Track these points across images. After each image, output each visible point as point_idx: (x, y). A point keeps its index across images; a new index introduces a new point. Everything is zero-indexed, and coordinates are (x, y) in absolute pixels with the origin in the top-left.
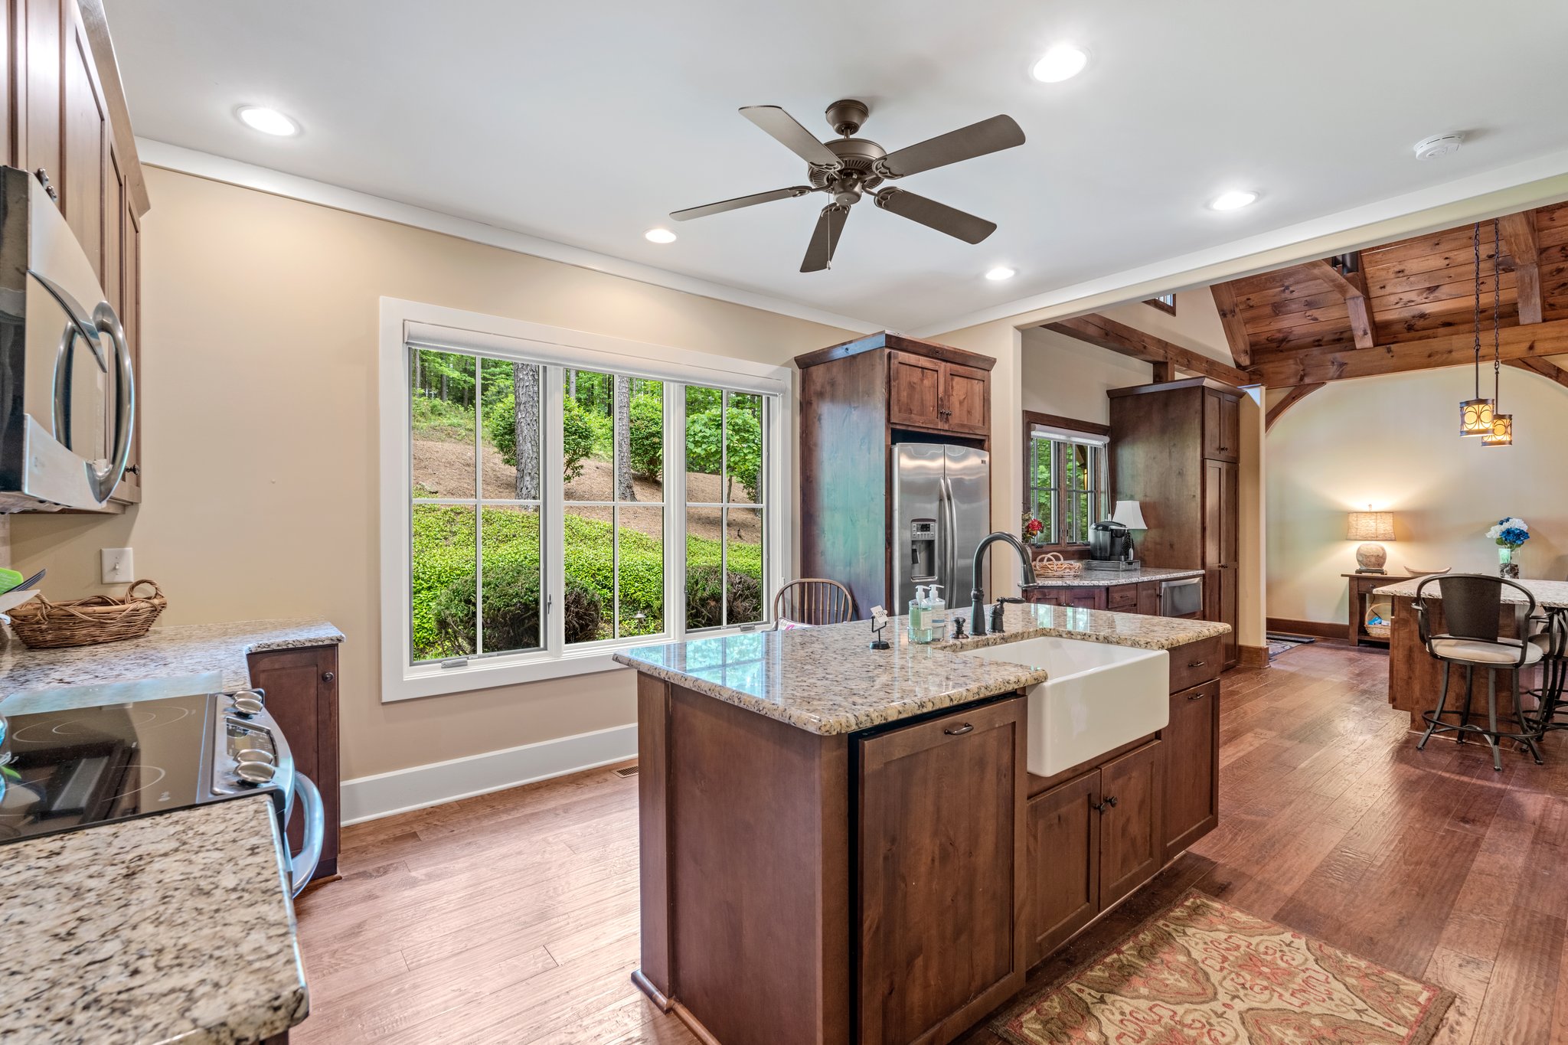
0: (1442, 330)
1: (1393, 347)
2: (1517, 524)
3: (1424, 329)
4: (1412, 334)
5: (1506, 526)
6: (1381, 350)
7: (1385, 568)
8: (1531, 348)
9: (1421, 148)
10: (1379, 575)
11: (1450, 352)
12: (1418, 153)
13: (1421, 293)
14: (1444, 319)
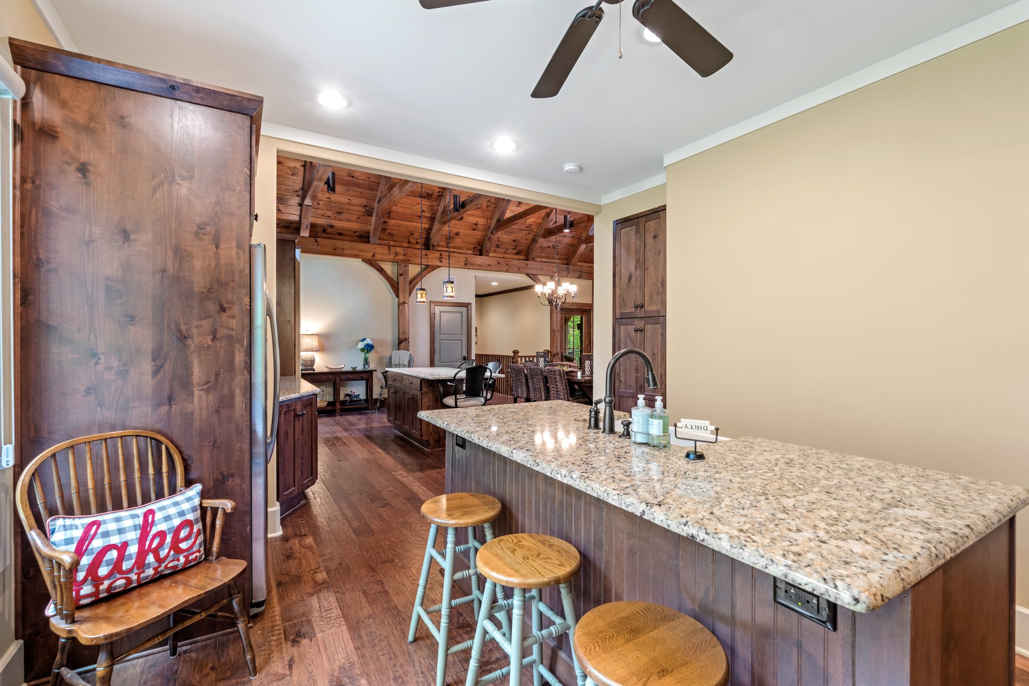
0: (338, 237)
1: (318, 239)
2: (368, 341)
3: (330, 234)
4: (324, 235)
5: (365, 342)
6: (313, 240)
7: (314, 367)
8: (374, 256)
9: (568, 167)
10: (312, 371)
11: (343, 249)
12: (566, 169)
13: (334, 214)
14: (340, 231)
